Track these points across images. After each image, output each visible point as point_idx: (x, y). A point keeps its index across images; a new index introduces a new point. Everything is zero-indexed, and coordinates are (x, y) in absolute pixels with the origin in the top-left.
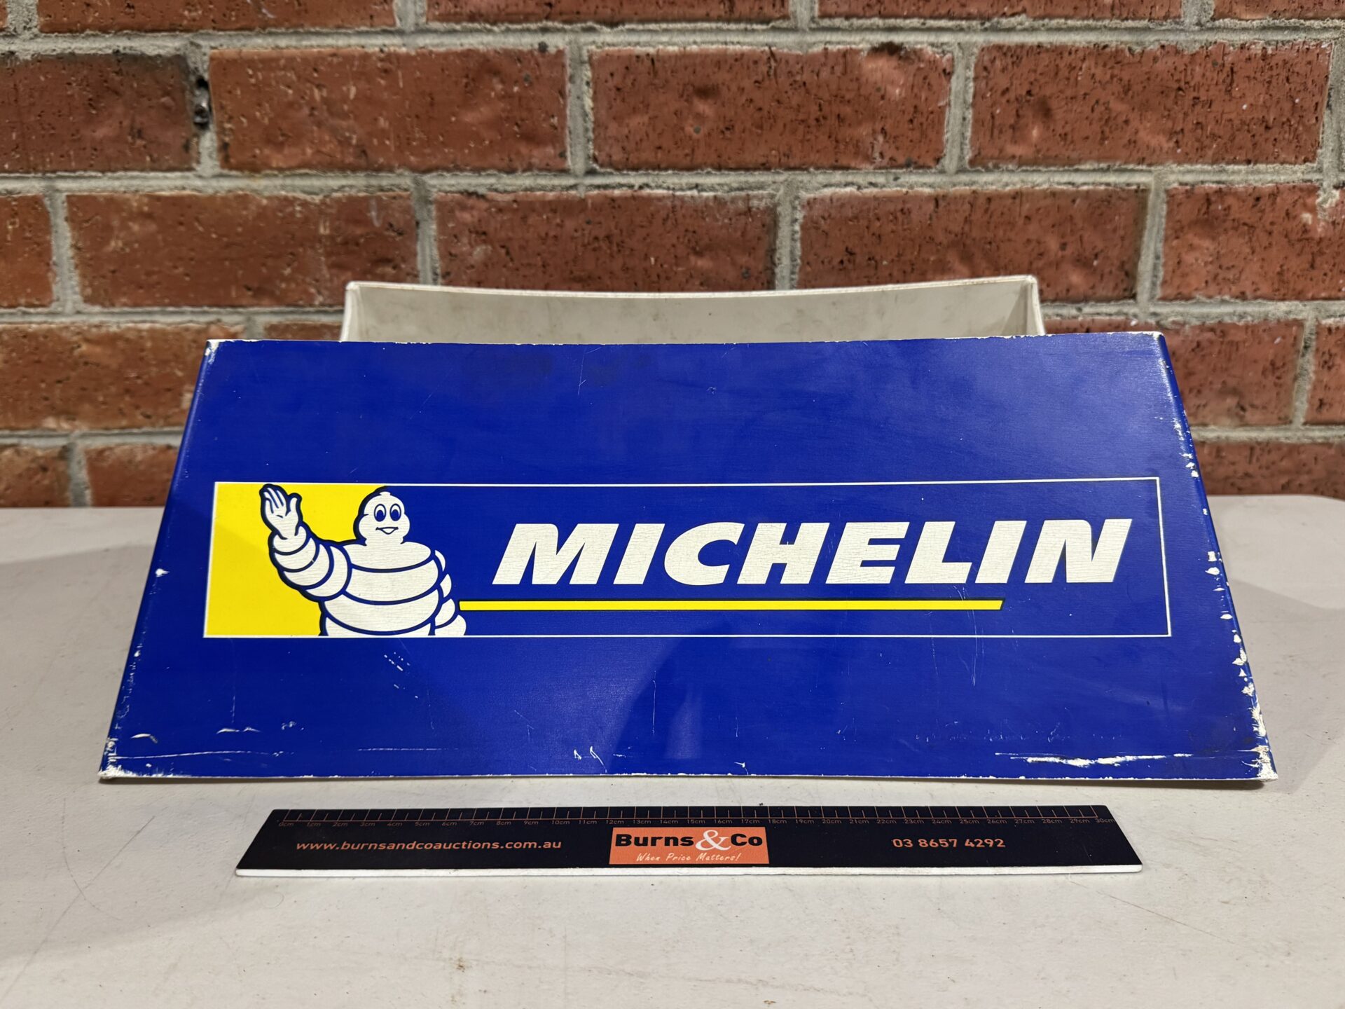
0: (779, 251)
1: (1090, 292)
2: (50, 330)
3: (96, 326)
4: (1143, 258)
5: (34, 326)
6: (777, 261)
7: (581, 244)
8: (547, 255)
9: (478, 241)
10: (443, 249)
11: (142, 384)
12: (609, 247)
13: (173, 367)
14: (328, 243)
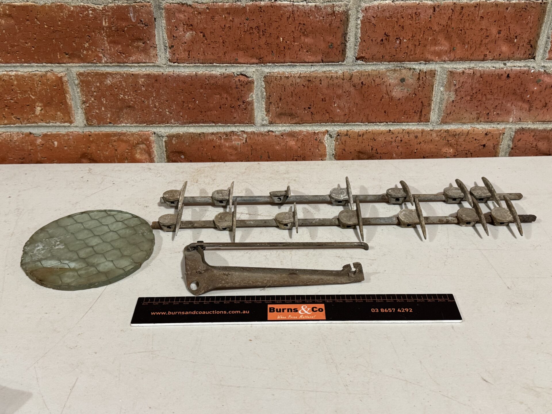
0: (349, 34)
1: (511, 56)
4: (541, 38)
6: (347, 39)
7: (243, 31)
8: (225, 37)
9: (188, 29)
10: (169, 33)
11: (14, 102)
12: (258, 33)
13: (29, 94)
14: (108, 30)
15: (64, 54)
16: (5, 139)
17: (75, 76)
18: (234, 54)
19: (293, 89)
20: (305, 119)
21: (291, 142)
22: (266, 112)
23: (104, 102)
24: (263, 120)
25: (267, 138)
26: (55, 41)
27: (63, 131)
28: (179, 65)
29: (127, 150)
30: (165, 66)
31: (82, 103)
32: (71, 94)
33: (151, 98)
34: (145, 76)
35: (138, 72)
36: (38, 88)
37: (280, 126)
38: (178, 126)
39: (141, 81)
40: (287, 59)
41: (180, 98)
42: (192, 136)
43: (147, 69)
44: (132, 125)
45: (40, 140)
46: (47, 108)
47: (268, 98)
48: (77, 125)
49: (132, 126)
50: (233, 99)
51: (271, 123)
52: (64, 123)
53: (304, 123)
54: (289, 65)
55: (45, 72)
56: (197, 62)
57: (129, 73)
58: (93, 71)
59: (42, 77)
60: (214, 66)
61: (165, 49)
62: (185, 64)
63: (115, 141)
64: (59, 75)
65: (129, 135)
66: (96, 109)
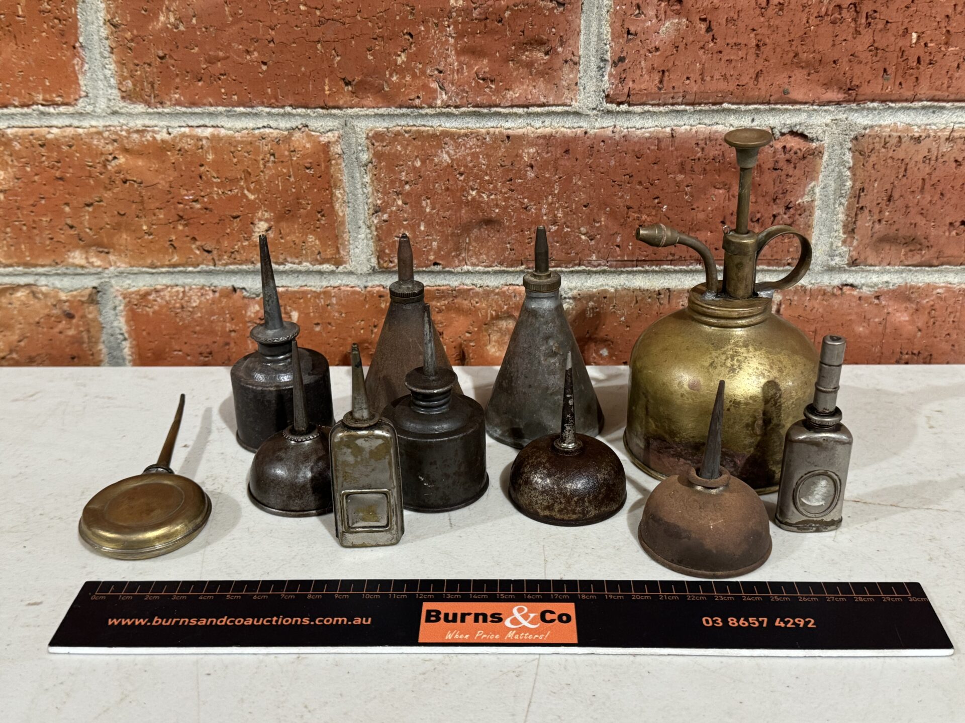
2: (77, 138)
3: (137, 131)
5: (55, 131)
7: (816, 14)
8: (764, 31)
9: (669, 12)
10: (618, 24)
11: (201, 209)
12: (855, 20)
13: (242, 188)
14: (460, 19)
15: (342, 83)
16: (168, 303)
17: (363, 141)
18: (781, 79)
19: (928, 170)
20: (948, 252)
21: (898, 314)
22: (844, 233)
23: (428, 210)
24: (832, 256)
25: (835, 302)
26: (322, 46)
27: (315, 284)
28: (631, 108)
29: (468, 335)
30: (595, 112)
31: (371, 211)
32: (347, 189)
33: (547, 197)
34: (541, 141)
35: (524, 130)
36: (267, 172)
37: (874, 271)
38: (604, 272)
39: (528, 153)
40: (924, 89)
41: (622, 197)
42: (639, 297)
43: (547, 123)
44: (490, 269)
45: (257, 308)
46: (283, 225)
47: (858, 193)
48: (353, 270)
49: (488, 273)
50: (760, 199)
51: (854, 263)
52: (321, 264)
53: (942, 264)
54: (924, 108)
55: (287, 129)
56: (680, 100)
57: (501, 133)
58: (408, 129)
59: (278, 143)
60: (724, 110)
61: (599, 68)
62: (647, 108)
63: (440, 311)
64: (324, 139)
65: (477, 294)
66: (405, 228)
